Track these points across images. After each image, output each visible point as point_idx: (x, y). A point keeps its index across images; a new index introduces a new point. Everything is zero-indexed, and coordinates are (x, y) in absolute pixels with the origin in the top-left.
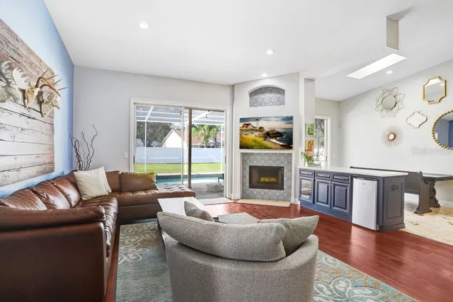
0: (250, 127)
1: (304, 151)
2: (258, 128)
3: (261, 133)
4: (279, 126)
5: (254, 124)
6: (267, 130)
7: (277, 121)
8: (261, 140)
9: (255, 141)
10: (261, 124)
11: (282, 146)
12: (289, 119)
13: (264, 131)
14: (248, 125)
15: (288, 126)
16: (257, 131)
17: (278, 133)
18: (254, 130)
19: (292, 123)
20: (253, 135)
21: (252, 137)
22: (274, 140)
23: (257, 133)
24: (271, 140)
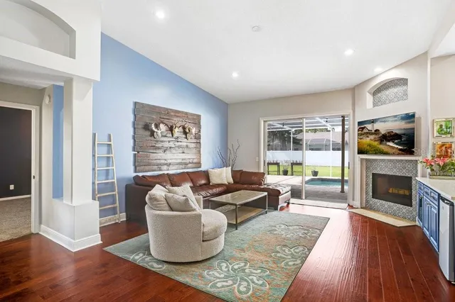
0: (365, 131)
1: (430, 158)
2: (373, 131)
3: (377, 136)
4: (397, 126)
5: (369, 127)
6: (383, 132)
7: (396, 121)
8: (376, 144)
9: (370, 145)
10: (377, 126)
11: (400, 150)
12: (410, 117)
13: (379, 134)
14: (363, 128)
15: (410, 126)
16: (372, 134)
17: (396, 134)
18: (370, 133)
19: (413, 122)
20: (368, 139)
21: (367, 140)
22: (391, 144)
23: (372, 137)
24: (388, 143)
